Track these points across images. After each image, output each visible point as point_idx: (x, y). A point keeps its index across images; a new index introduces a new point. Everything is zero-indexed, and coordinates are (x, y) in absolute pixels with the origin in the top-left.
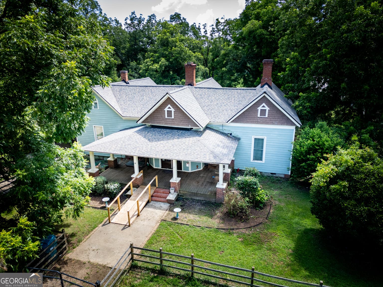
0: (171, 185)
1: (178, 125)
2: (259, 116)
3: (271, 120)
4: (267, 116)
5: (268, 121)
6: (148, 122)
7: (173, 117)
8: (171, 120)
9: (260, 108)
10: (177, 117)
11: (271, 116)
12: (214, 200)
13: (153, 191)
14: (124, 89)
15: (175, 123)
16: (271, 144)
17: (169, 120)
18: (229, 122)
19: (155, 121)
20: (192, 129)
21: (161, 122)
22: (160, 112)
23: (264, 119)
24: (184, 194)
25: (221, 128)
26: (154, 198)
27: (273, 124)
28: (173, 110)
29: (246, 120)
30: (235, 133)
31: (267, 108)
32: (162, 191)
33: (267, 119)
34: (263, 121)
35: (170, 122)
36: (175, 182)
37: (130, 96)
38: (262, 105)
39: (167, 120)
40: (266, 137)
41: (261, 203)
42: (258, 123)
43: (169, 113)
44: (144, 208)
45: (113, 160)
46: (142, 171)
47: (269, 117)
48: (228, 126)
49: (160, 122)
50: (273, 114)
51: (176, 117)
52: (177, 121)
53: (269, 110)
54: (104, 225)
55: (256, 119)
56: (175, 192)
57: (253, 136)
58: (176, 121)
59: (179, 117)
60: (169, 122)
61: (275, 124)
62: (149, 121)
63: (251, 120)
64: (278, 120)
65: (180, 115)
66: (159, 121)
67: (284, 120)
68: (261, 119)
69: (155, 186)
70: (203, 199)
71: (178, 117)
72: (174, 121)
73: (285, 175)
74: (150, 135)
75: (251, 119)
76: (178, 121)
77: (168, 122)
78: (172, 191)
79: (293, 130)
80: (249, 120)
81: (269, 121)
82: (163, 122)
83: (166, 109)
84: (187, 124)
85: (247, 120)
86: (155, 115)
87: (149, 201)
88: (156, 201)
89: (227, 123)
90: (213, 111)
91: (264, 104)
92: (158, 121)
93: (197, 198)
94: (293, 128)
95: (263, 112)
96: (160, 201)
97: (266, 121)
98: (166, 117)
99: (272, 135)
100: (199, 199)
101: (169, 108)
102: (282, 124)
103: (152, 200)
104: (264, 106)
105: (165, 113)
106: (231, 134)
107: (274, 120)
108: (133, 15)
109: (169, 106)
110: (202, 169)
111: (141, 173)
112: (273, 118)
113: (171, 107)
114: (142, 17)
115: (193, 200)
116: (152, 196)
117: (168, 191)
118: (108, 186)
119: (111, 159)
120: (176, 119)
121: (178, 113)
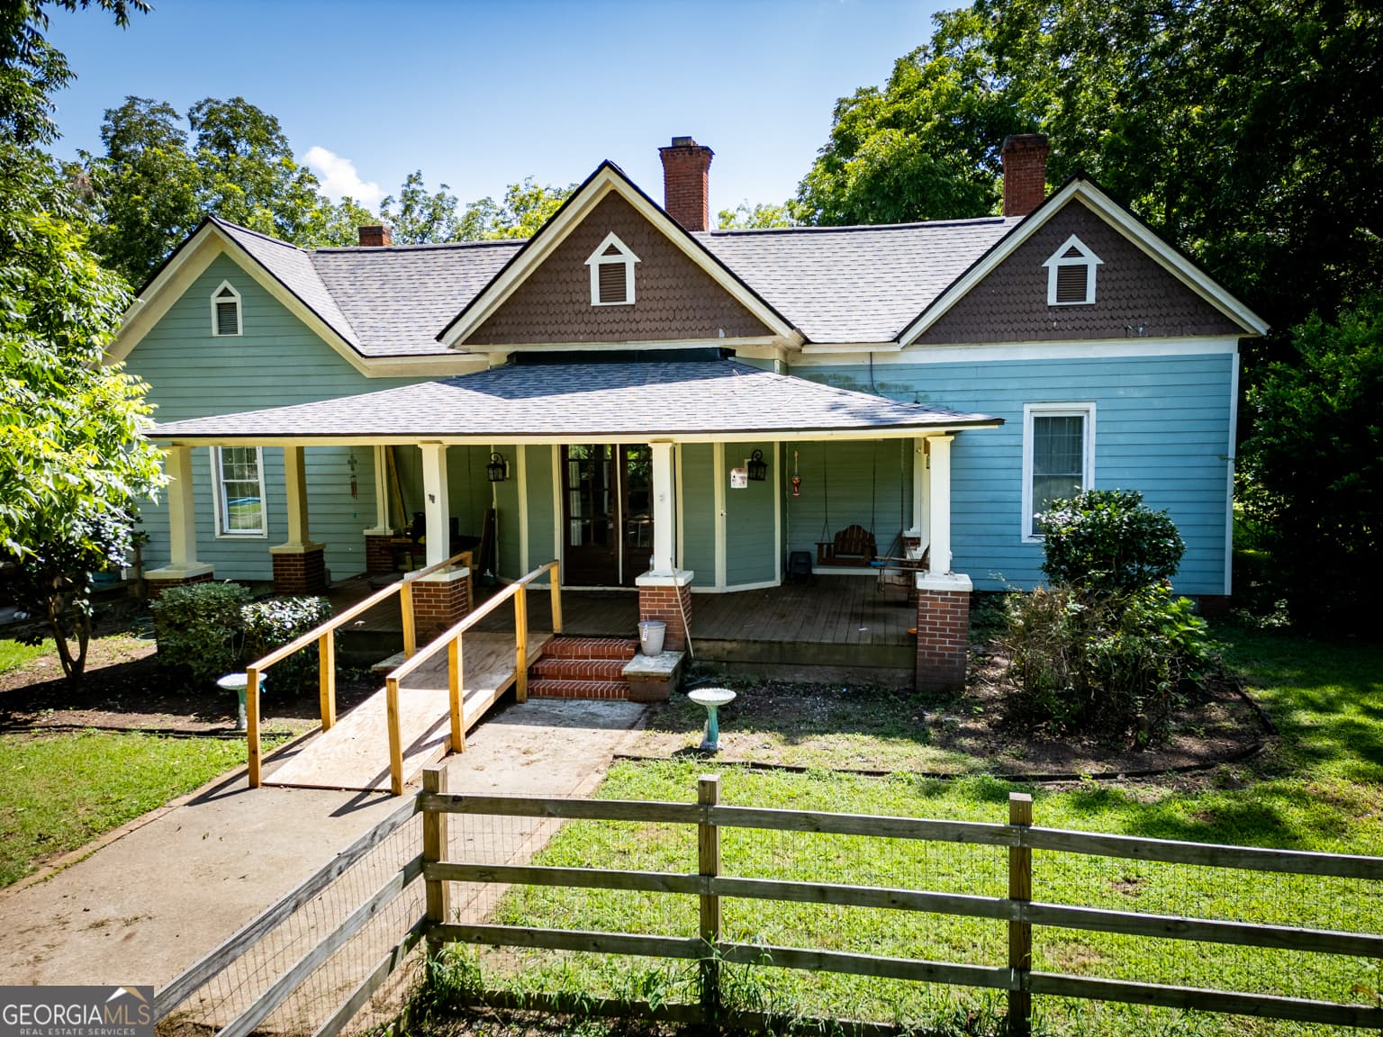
0: (645, 606)
1: (656, 334)
2: (1052, 299)
3: (1115, 314)
4: (1091, 298)
5: (1098, 324)
6: (500, 339)
7: (631, 299)
8: (618, 316)
9: (1054, 263)
10: (651, 294)
11: (1113, 294)
12: (902, 674)
13: (535, 650)
15: (641, 326)
16: (1121, 439)
17: (611, 317)
18: (901, 342)
19: (537, 329)
20: (731, 352)
21: (569, 328)
22: (563, 276)
23: (1081, 314)
24: (718, 660)
25: (862, 379)
26: (543, 684)
27: (1126, 333)
28: (629, 258)
29: (989, 327)
30: (934, 397)
31: (1091, 260)
32: (587, 646)
33: (1094, 315)
34: (1077, 324)
35: (615, 327)
36: (669, 582)
37: (405, 283)
38: (1065, 248)
39: (600, 318)
40: (1092, 407)
42: (1047, 333)
43: (612, 275)
44: (487, 728)
45: (300, 550)
46: (467, 555)
47: (1102, 304)
48: (901, 368)
49: (563, 328)
50: (1123, 284)
51: (644, 294)
52: (651, 316)
53: (1100, 269)
54: (204, 799)
55: (1038, 316)
56: (665, 648)
57: (1027, 408)
58: (645, 316)
59: (664, 294)
60: (608, 327)
61: (1137, 335)
62: (506, 330)
63: (1015, 326)
64: (1151, 312)
65: (668, 282)
66: (555, 328)
67: (1178, 310)
68: (1066, 315)
69: (549, 629)
70: (836, 680)
71: (658, 294)
72: (638, 316)
74: (513, 382)
75: (1012, 317)
76: (657, 315)
77: (602, 328)
78: (651, 634)
79: (1229, 357)
80: (1003, 327)
81: (1105, 324)
82: (576, 328)
83: (595, 260)
84: (707, 324)
85: (997, 327)
86: (535, 299)
87: (513, 687)
88: (556, 694)
89: (896, 347)
90: (816, 307)
91: (1073, 241)
92: (550, 329)
93: (800, 678)
94: (1227, 346)
95: (1072, 279)
96: (582, 696)
97: (1091, 324)
98: (596, 301)
99: (1121, 393)
100: (812, 680)
101: (612, 250)
102: (1172, 331)
103: (532, 693)
104: (1073, 252)
105: (588, 281)
107: (1129, 314)
108: (413, 186)
109: (612, 239)
110: (777, 582)
111: (460, 564)
112: (1124, 303)
113: (620, 245)
114: (448, 194)
115: (778, 689)
116: (533, 673)
117: (625, 646)
118: (264, 608)
119: (294, 544)
120: (648, 305)
121: (656, 272)
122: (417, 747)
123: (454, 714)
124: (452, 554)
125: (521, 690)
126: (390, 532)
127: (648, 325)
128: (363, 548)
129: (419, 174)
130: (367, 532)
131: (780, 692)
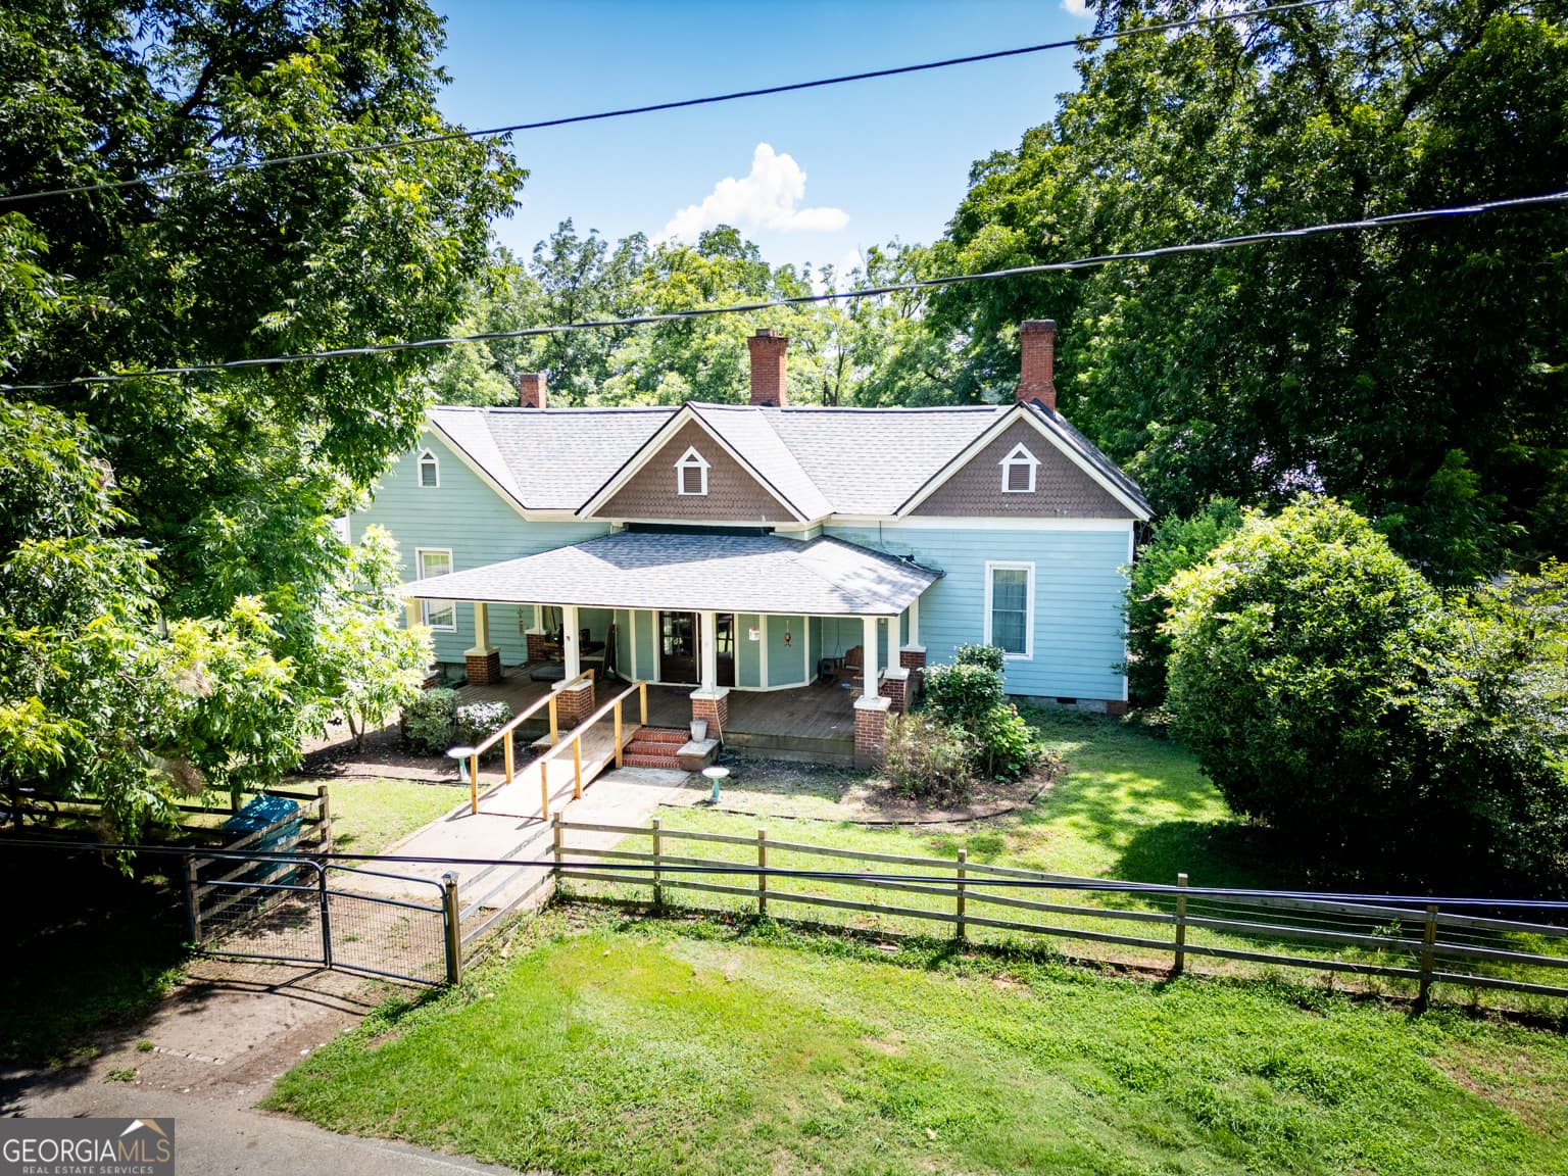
0: (696, 711)
1: (722, 517)
2: (1005, 488)
3: (1049, 500)
4: (1032, 488)
5: (1037, 506)
6: (617, 514)
7: (704, 491)
8: (696, 503)
9: (1007, 462)
10: (718, 489)
11: (1048, 486)
12: (847, 758)
13: (628, 736)
14: (531, 424)
15: (711, 511)
16: (1052, 588)
17: (691, 503)
18: (901, 514)
19: (642, 508)
20: (772, 529)
21: (663, 509)
22: (660, 474)
23: (1025, 499)
24: (739, 744)
25: (874, 538)
26: (632, 758)
27: (1055, 514)
28: (703, 464)
29: (961, 505)
30: (923, 553)
31: (1033, 462)
32: (660, 734)
33: (1034, 500)
34: (1022, 506)
35: (694, 509)
36: (710, 697)
38: (1014, 452)
39: (685, 503)
40: (1033, 564)
41: (1015, 759)
42: (1001, 512)
43: (692, 475)
44: (598, 782)
45: (484, 654)
46: (591, 672)
47: (1040, 492)
48: (901, 531)
49: (659, 509)
50: (1055, 479)
51: (713, 489)
52: (718, 503)
53: (1038, 468)
54: (453, 818)
55: (995, 499)
56: (707, 736)
57: (988, 563)
58: (714, 504)
59: (727, 489)
60: (689, 509)
61: (1062, 516)
62: (621, 507)
63: (979, 505)
64: (1074, 500)
65: (730, 482)
66: (654, 508)
67: (1092, 500)
68: (1015, 500)
69: (638, 721)
70: (809, 760)
71: (722, 489)
72: (709, 504)
73: (1110, 703)
74: (622, 550)
75: (977, 500)
76: (722, 503)
77: (685, 510)
78: (698, 729)
79: (1126, 534)
80: (970, 506)
81: (1041, 506)
82: (667, 509)
83: (681, 464)
84: (754, 511)
85: (966, 506)
86: (641, 488)
87: (613, 761)
88: (639, 765)
89: (895, 518)
90: (845, 481)
91: (1020, 447)
92: (651, 509)
93: (789, 758)
94: (1127, 526)
95: (1019, 474)
96: (655, 766)
97: (1031, 506)
98: (681, 491)
99: (1052, 555)
100: (794, 760)
101: (692, 458)
102: (1087, 513)
103: (625, 763)
104: (1019, 455)
105: (676, 478)
106: (910, 558)
107: (1058, 500)
108: (565, 233)
109: (692, 451)
110: (807, 683)
111: (587, 677)
112: (1055, 493)
113: (697, 455)
114: (599, 238)
115: (773, 764)
116: (626, 751)
117: (681, 735)
118: (471, 709)
119: (479, 650)
120: (715, 496)
121: (722, 475)
122: (559, 795)
123: (577, 778)
124: (581, 672)
125: (619, 761)
126: (544, 633)
127: (716, 510)
128: (525, 643)
129: (570, 221)
130: (527, 632)
131: (774, 767)
